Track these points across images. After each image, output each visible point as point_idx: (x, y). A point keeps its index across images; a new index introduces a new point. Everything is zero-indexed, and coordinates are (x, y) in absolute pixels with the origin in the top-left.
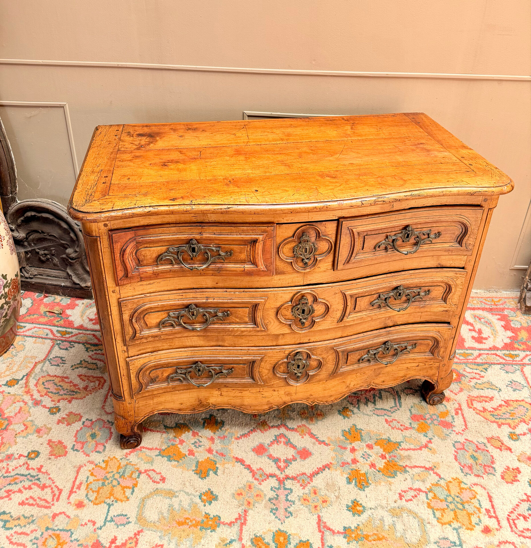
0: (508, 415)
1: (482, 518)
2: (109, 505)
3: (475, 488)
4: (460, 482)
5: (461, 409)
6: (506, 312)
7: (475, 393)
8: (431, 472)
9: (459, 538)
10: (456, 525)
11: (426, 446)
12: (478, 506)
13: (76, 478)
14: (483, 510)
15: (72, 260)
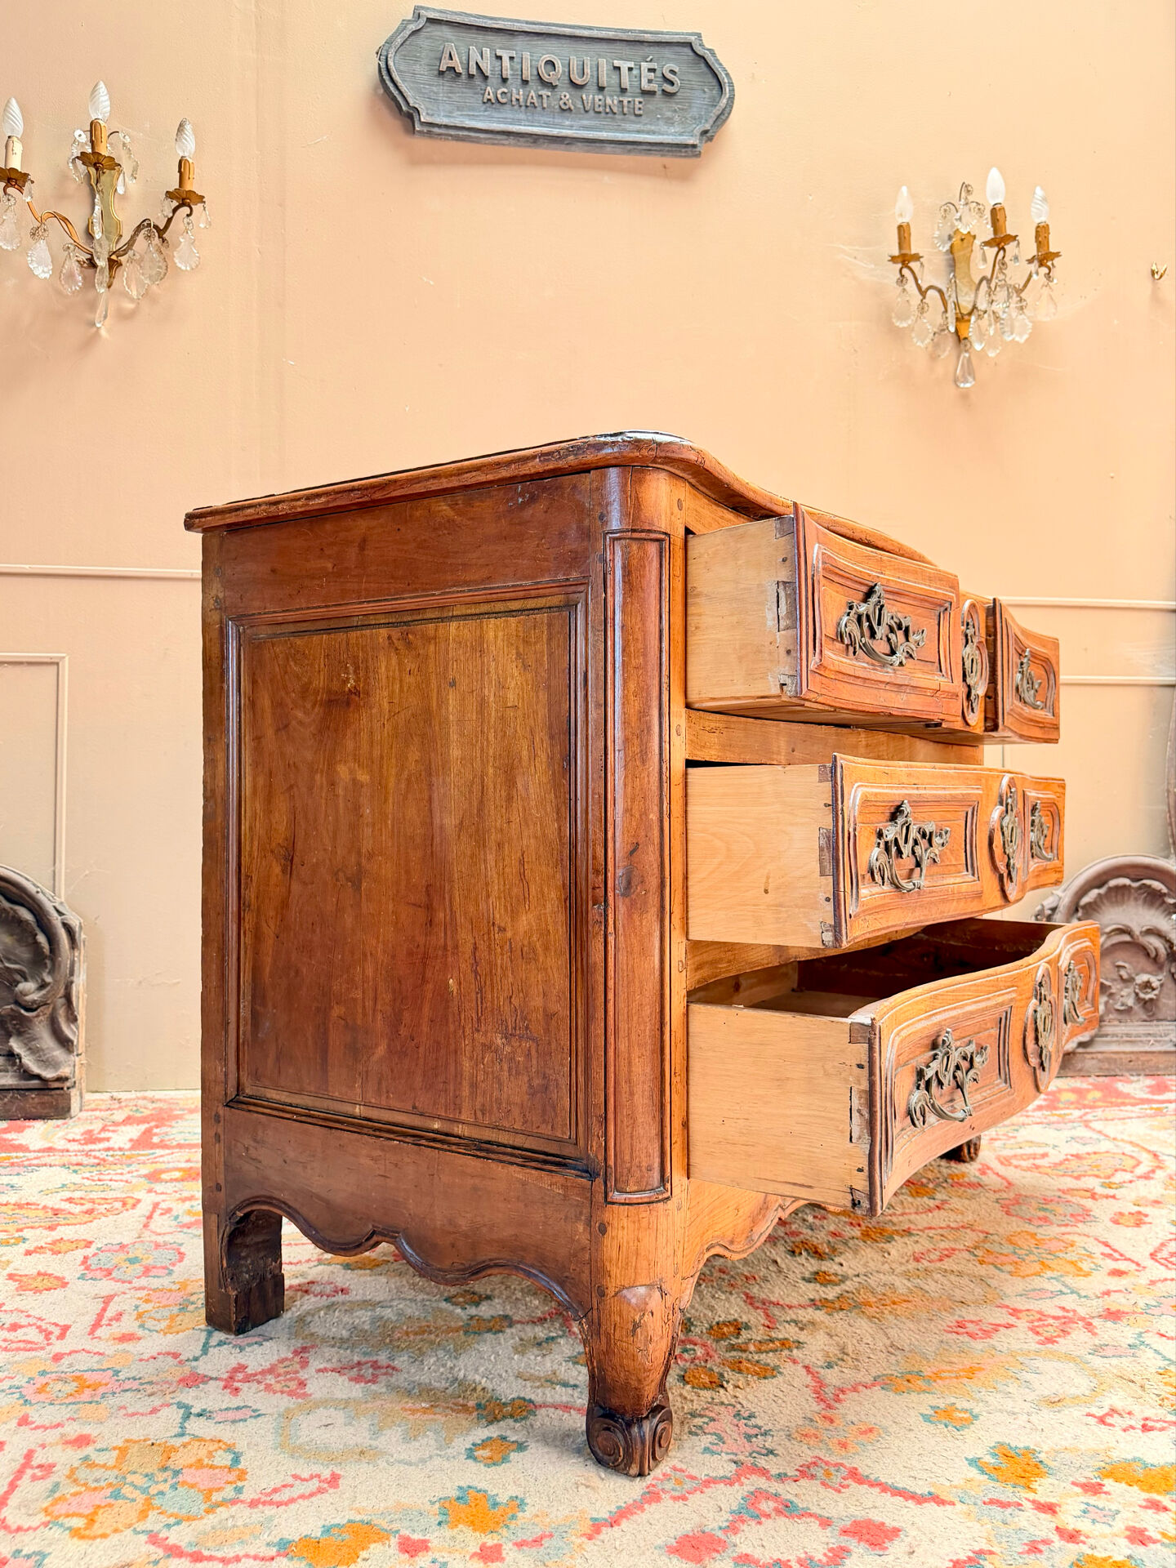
0: (1087, 1168)
1: (1100, 1262)
3: (1066, 1236)
4: (1033, 1235)
5: (989, 1168)
7: (1006, 1153)
8: (968, 1231)
9: (1065, 1285)
10: (1049, 1274)
11: (939, 1208)
12: (1084, 1252)
13: (104, 1310)
14: (1098, 1255)
15: (28, 1010)
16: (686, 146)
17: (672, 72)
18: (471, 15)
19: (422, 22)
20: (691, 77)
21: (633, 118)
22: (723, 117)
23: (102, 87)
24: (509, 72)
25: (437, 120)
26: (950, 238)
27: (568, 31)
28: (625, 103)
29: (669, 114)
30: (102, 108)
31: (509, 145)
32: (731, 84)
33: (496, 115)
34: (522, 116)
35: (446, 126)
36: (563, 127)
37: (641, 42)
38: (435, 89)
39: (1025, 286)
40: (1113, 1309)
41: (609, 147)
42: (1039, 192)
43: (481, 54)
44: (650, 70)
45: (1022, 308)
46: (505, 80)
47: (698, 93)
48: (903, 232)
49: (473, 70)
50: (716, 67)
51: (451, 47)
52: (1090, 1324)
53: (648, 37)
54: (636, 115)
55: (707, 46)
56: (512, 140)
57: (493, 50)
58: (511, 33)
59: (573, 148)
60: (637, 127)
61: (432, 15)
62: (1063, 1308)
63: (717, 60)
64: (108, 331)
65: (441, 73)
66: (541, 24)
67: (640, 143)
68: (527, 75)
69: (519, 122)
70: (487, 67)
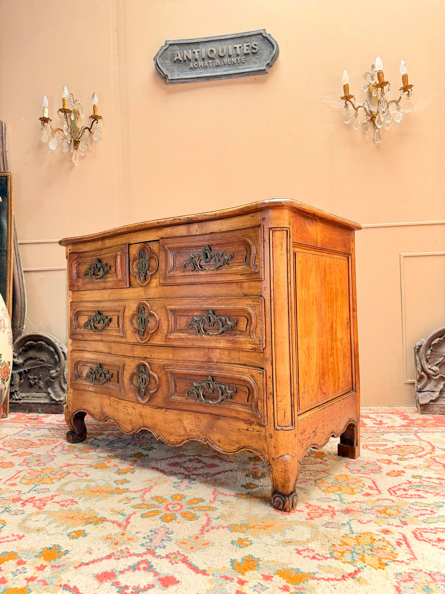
0: (398, 451)
1: (364, 490)
2: (37, 485)
3: (361, 478)
4: (348, 476)
6: (405, 414)
8: (323, 473)
9: (340, 497)
10: (338, 492)
11: (320, 463)
12: (362, 485)
13: (16, 475)
14: (366, 487)
15: (53, 379)
16: (261, 70)
17: (255, 45)
18: (184, 40)
19: (167, 46)
20: (262, 45)
21: (242, 64)
22: (275, 58)
23: (66, 88)
24: (198, 56)
25: (174, 78)
26: (368, 86)
27: (217, 38)
28: (239, 59)
29: (255, 60)
30: (66, 94)
31: (200, 82)
32: (277, 45)
33: (194, 72)
34: (203, 71)
35: (177, 79)
36: (218, 72)
37: (244, 37)
38: (173, 67)
39: (399, 100)
40: (350, 508)
41: (234, 76)
42: (403, 62)
43: (188, 53)
44: (247, 46)
45: (398, 109)
46: (196, 60)
47: (265, 51)
48: (346, 88)
49: (185, 59)
50: (271, 40)
51: (178, 52)
52: (335, 514)
53: (246, 34)
54: (243, 63)
55: (268, 33)
56: (200, 80)
57: (192, 50)
58: (198, 43)
59: (222, 78)
60: (243, 67)
61: (171, 43)
62: (330, 507)
63: (272, 37)
64: (77, 163)
65: (175, 62)
66: (209, 38)
67: (245, 73)
68: (204, 56)
69: (202, 73)
70: (190, 57)
